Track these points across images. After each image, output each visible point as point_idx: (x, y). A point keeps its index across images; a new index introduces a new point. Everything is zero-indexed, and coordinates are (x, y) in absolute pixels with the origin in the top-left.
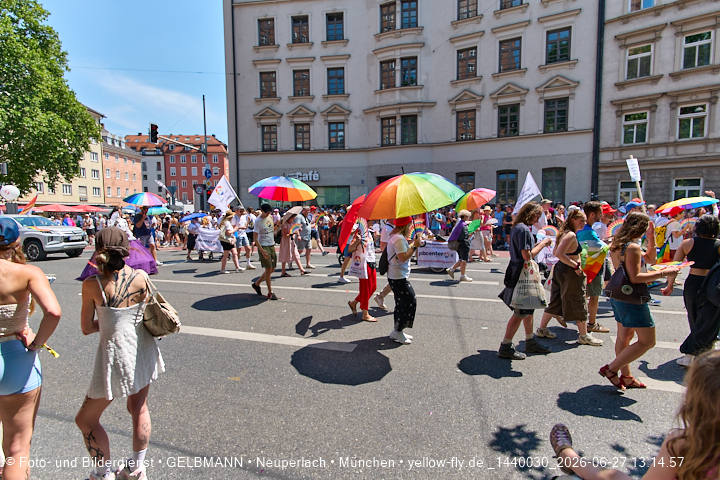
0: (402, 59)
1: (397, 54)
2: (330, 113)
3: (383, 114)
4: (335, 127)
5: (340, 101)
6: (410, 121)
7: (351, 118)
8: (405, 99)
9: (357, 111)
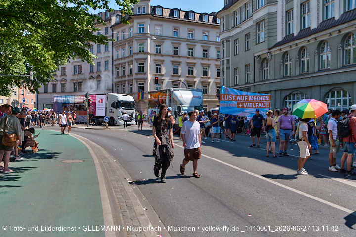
0: (79, 65)
1: (77, 64)
2: (61, 81)
3: (74, 82)
4: (63, 86)
5: (64, 77)
6: (80, 84)
7: (67, 82)
8: (79, 78)
9: (69, 81)
